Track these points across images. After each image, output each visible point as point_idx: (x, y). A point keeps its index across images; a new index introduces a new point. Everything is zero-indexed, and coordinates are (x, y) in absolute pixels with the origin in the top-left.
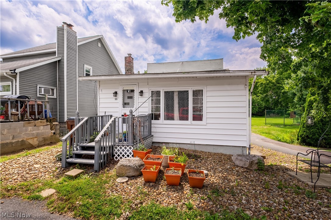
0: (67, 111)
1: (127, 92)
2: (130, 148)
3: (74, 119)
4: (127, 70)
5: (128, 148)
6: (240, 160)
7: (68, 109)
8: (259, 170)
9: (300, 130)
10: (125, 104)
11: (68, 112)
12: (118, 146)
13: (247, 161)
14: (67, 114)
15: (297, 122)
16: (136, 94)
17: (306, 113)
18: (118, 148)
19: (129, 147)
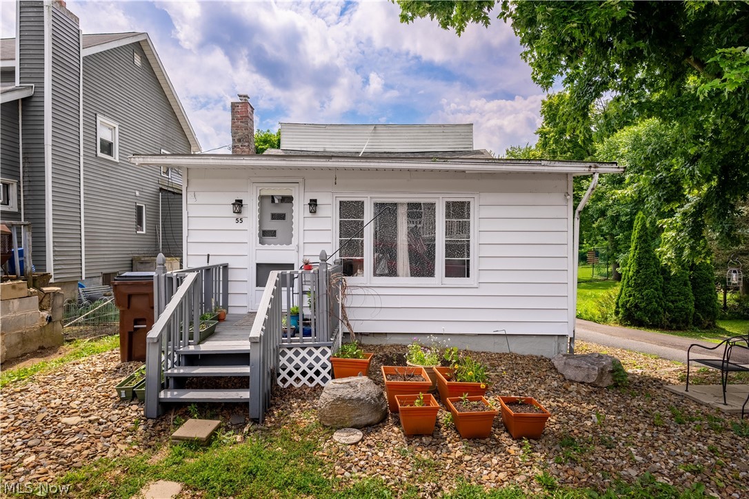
0: (54, 251)
1: (273, 201)
2: (324, 353)
3: (152, 276)
4: (239, 140)
5: (317, 353)
6: (577, 367)
7: (56, 244)
8: (616, 386)
9: (621, 292)
10: (266, 235)
11: (57, 253)
12: (290, 349)
13: (594, 369)
14: (54, 260)
15: (598, 274)
16: (299, 209)
17: (634, 255)
18: (290, 354)
19: (320, 349)
